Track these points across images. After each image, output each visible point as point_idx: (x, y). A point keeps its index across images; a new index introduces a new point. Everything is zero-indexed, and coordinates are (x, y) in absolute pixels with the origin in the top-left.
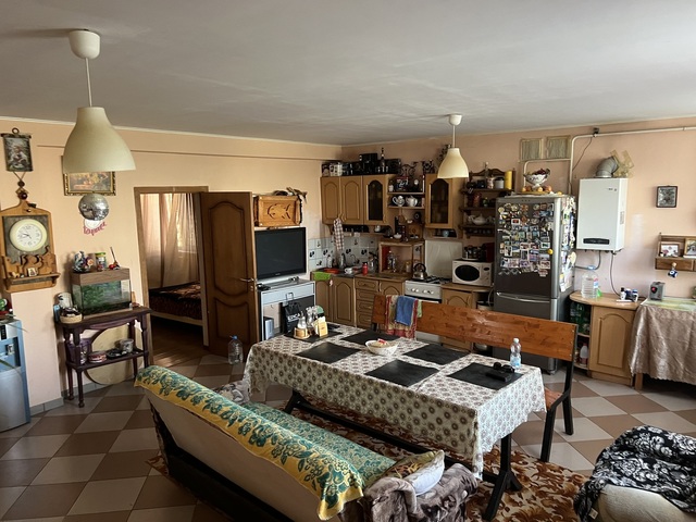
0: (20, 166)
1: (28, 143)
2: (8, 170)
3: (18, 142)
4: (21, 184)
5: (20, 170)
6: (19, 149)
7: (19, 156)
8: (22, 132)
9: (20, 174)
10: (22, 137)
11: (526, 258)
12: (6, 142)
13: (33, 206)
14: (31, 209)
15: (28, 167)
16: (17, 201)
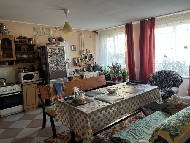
11: (58, 66)
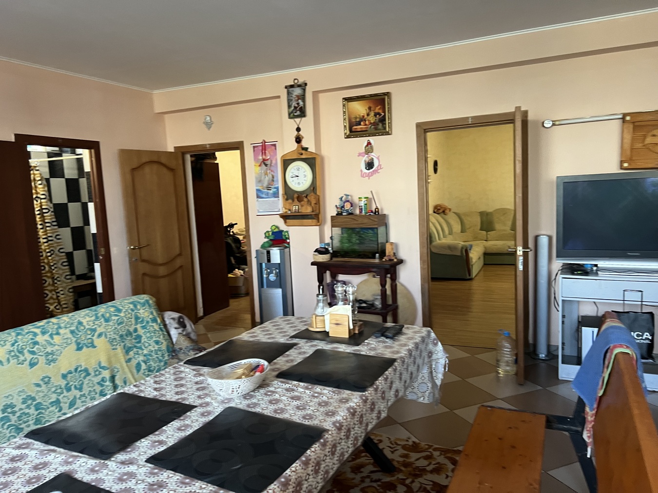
0: (298, 113)
1: (304, 90)
2: (290, 118)
3: (297, 91)
4: (298, 129)
5: (298, 117)
6: (299, 97)
7: (298, 104)
8: (301, 81)
9: (298, 120)
10: (299, 86)
12: (289, 93)
13: (306, 149)
14: (303, 152)
15: (302, 113)
16: (296, 145)
